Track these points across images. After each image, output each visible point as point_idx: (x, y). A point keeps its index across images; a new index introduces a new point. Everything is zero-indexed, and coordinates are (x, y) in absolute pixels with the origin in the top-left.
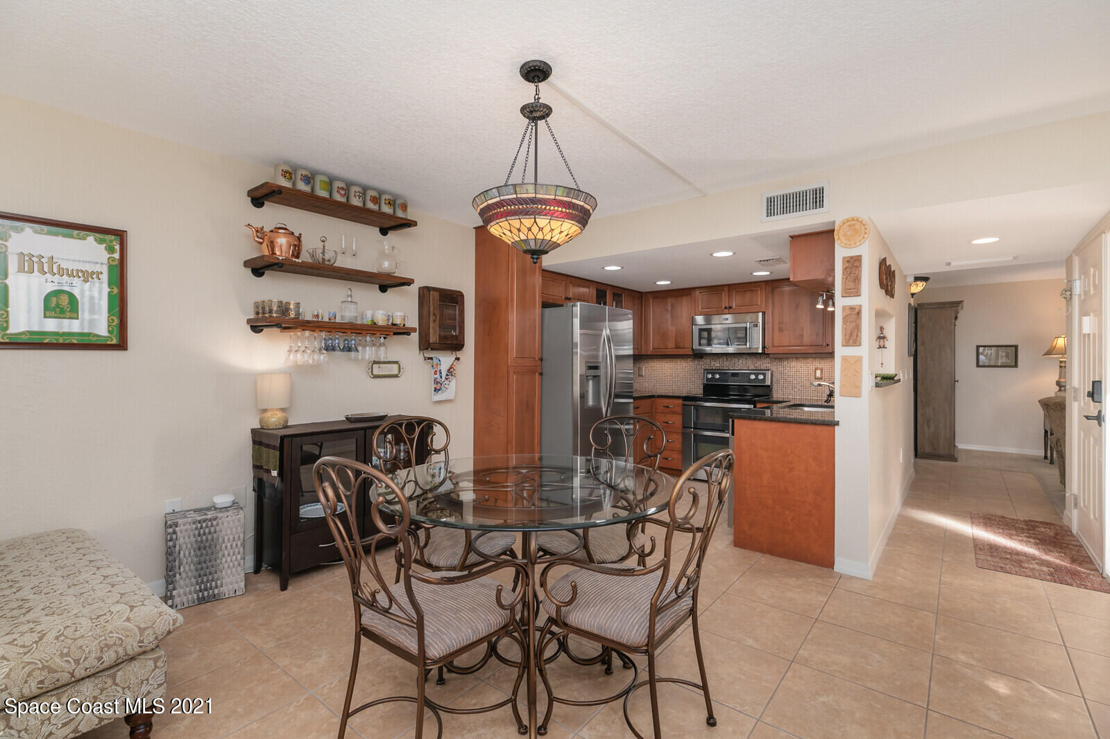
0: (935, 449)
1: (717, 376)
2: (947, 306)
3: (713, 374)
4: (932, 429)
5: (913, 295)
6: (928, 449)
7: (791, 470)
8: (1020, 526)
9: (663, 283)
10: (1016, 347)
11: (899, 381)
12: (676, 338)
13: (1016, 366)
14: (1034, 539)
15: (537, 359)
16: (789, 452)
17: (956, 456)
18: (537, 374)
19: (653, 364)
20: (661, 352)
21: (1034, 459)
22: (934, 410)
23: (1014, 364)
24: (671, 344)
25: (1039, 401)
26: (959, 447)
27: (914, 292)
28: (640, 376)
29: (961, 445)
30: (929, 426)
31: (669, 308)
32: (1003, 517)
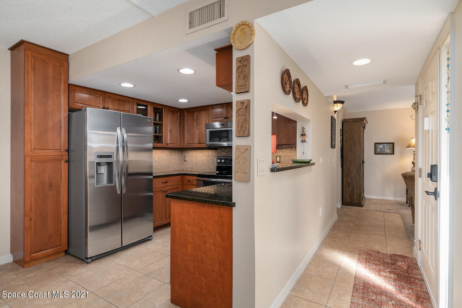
0: (352, 200)
1: (223, 161)
2: (358, 120)
3: (221, 159)
4: (351, 189)
5: (335, 112)
6: (348, 200)
7: (205, 243)
8: (387, 260)
9: (183, 101)
10: (393, 144)
11: (314, 164)
12: (199, 137)
13: (393, 153)
14: (394, 274)
15: (62, 150)
16: (204, 227)
17: (362, 204)
18: (63, 162)
19: (192, 154)
20: (192, 146)
21: (401, 204)
22: (351, 178)
23: (392, 153)
24: (196, 141)
25: (402, 175)
26: (366, 197)
27: (336, 110)
28: (185, 161)
29: (366, 196)
30: (349, 187)
31: (195, 119)
32: (378, 252)
